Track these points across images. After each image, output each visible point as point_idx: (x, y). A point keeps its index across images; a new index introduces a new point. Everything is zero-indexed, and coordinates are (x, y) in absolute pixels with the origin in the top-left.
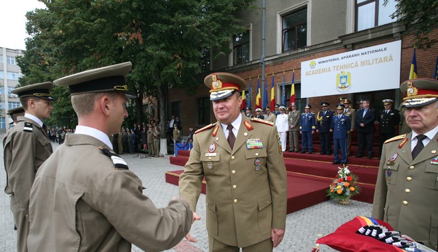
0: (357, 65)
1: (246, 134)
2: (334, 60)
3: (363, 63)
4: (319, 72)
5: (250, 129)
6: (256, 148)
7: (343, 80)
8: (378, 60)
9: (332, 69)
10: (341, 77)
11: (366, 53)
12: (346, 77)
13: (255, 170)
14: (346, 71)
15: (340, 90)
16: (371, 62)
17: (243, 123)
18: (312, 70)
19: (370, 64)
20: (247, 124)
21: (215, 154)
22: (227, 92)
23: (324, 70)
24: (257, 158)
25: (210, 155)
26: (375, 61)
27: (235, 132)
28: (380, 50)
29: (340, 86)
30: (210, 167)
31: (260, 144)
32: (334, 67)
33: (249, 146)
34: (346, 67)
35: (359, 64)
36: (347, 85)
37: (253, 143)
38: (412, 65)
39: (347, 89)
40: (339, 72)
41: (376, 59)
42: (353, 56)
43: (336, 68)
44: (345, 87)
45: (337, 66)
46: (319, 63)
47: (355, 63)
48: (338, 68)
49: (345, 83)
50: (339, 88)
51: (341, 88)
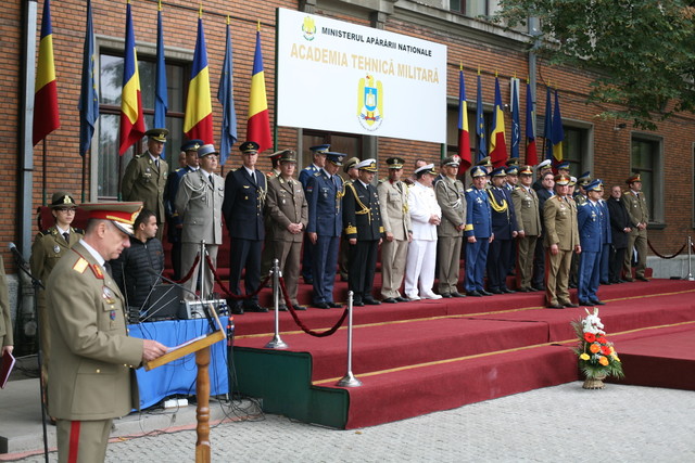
0: (392, 70)
2: (353, 36)
3: (403, 70)
4: (322, 56)
9: (350, 61)
10: (367, 90)
11: (405, 48)
12: (374, 91)
14: (375, 78)
15: (364, 122)
16: (412, 73)
18: (307, 44)
19: (411, 77)
23: (333, 57)
32: (354, 57)
34: (375, 65)
35: (396, 69)
36: (376, 113)
39: (376, 124)
40: (364, 74)
42: (386, 44)
44: (374, 119)
45: (360, 57)
46: (325, 30)
47: (389, 63)
48: (360, 62)
49: (373, 108)
50: (362, 115)
51: (367, 118)
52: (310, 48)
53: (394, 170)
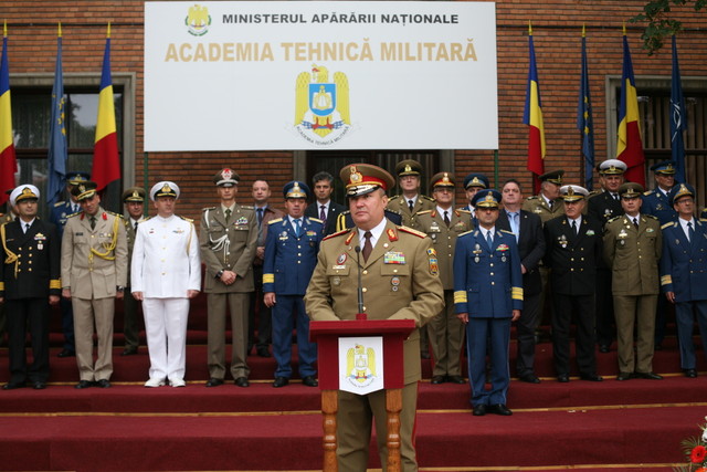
0: (367, 54)
1: (386, 245)
2: (284, 18)
3: (389, 51)
4: (223, 52)
5: (392, 240)
6: (396, 263)
7: (322, 101)
8: (435, 51)
9: (278, 52)
10: (314, 88)
11: (395, 19)
12: (331, 88)
13: (392, 290)
14: (331, 69)
15: (310, 133)
16: (414, 52)
17: (386, 231)
18: (194, 41)
19: (409, 58)
20: (391, 233)
21: (343, 267)
22: (368, 187)
23: (245, 52)
24: (395, 276)
25: (339, 267)
26: (425, 50)
27: (374, 242)
28: (438, 19)
29: (310, 117)
30: (337, 283)
31: (402, 260)
32: (286, 46)
33: (387, 260)
34: (330, 51)
35: (376, 51)
36: (335, 117)
37: (392, 257)
38: (533, 83)
39: (335, 133)
40: (307, 66)
41: (430, 46)
42: (353, 19)
43: (296, 50)
44: (330, 127)
45: (298, 45)
46: (227, 19)
47: (361, 44)
48: (297, 52)
49: (329, 111)
50: (307, 124)
51: (315, 127)
52: (200, 46)
53: (84, 201)
